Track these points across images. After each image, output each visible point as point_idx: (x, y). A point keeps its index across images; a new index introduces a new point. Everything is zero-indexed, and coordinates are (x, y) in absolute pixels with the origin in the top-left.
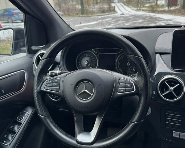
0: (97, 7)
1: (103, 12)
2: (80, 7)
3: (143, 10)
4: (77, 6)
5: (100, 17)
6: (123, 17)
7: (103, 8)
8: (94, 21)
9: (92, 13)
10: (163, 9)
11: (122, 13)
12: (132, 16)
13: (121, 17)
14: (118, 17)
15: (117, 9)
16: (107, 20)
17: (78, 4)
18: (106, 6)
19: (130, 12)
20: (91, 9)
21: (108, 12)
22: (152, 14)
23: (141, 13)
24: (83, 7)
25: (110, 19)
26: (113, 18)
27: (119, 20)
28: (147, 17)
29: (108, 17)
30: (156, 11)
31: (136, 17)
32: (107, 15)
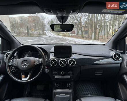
0: (36, 32)
1: (40, 35)
2: (27, 32)
3: (60, 35)
4: (25, 31)
5: (38, 37)
6: (50, 38)
7: (39, 33)
8: (34, 39)
9: (34, 35)
10: (69, 35)
11: (49, 36)
12: (54, 37)
13: (49, 38)
14: (48, 38)
15: (47, 34)
16: (42, 39)
17: (25, 30)
18: (41, 32)
19: (54, 35)
20: (33, 33)
21: (42, 35)
22: (64, 37)
23: (59, 36)
24: (28, 32)
25: (44, 38)
26: (45, 38)
27: (48, 40)
28: (61, 38)
29: (43, 38)
30: (65, 36)
31: (57, 38)
32: (42, 36)
